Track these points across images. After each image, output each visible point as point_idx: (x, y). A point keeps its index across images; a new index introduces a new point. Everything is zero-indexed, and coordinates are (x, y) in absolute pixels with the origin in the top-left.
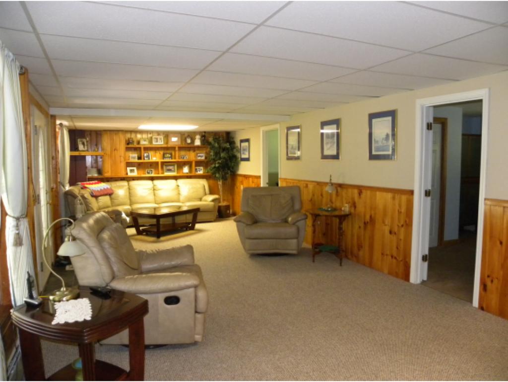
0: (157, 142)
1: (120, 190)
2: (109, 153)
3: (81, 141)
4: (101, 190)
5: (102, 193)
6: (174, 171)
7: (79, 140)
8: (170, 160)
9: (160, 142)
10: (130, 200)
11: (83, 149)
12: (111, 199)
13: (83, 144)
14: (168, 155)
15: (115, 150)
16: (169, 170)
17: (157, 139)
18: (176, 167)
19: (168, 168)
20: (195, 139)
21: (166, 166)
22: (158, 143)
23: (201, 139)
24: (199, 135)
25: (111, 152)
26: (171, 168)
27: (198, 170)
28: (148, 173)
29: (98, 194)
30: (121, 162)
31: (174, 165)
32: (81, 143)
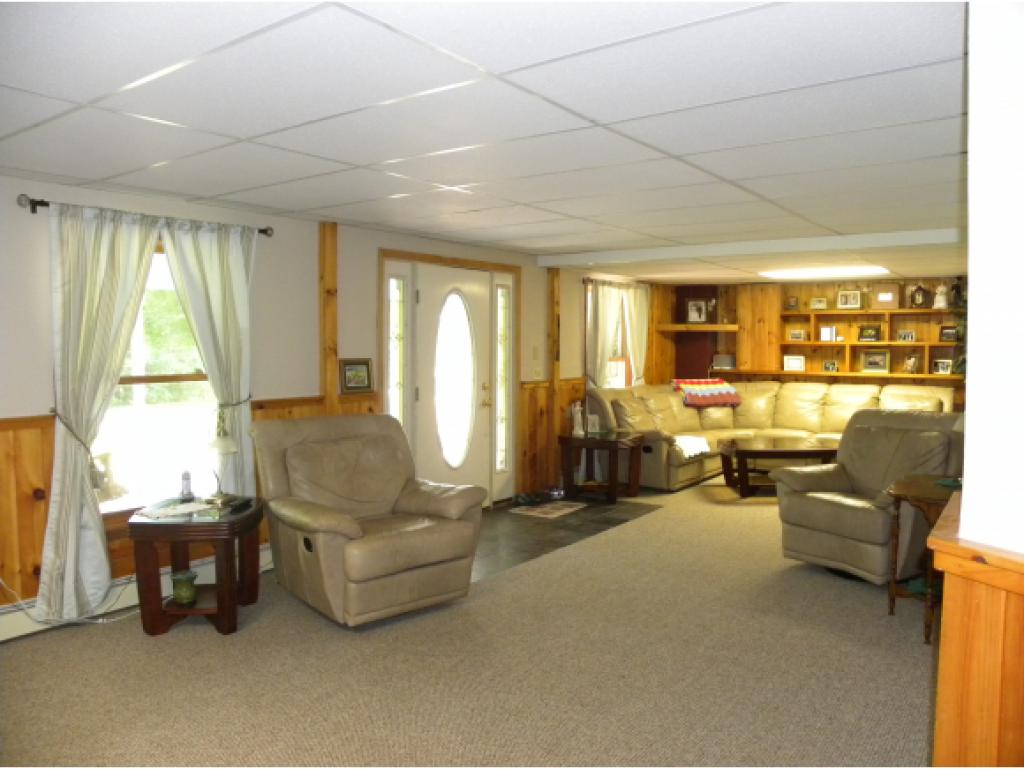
0: (846, 303)
1: (758, 400)
2: (749, 327)
3: (695, 305)
4: (712, 395)
5: (712, 402)
6: (884, 367)
7: (691, 304)
8: (874, 343)
9: (854, 305)
10: (774, 419)
11: (698, 320)
12: (735, 414)
13: (699, 310)
14: (870, 331)
15: (759, 321)
16: (874, 364)
17: (846, 297)
18: (888, 356)
19: (871, 359)
20: (935, 294)
21: (867, 354)
22: (848, 306)
23: (947, 294)
24: (945, 284)
25: (753, 325)
26: (878, 358)
27: (940, 365)
28: (827, 369)
29: (703, 402)
30: (770, 343)
31: (884, 354)
32: (694, 308)
